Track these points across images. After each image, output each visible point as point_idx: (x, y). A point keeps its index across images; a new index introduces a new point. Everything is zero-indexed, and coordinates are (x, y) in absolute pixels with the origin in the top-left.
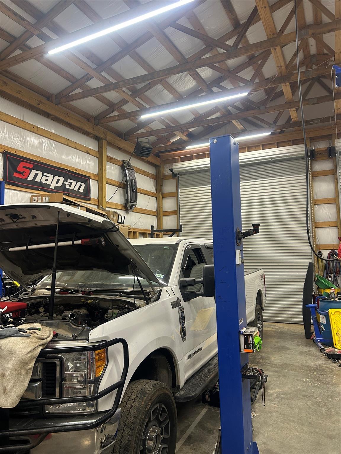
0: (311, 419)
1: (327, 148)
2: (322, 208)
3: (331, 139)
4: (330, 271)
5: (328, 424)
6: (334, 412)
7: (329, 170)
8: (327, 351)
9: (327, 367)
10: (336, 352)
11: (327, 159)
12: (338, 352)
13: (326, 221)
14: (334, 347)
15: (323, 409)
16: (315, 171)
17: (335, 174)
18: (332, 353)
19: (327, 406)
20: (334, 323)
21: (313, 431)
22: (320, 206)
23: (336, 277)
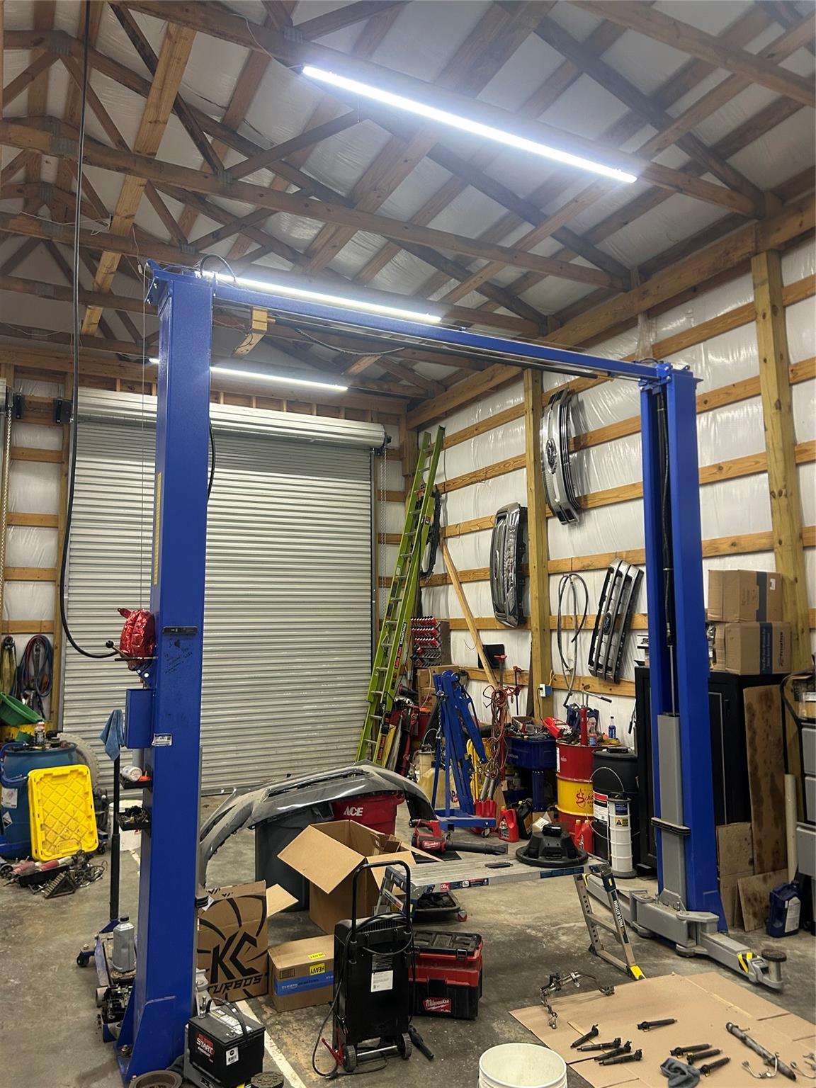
0: (4, 1028)
1: (54, 400)
2: (26, 536)
3: (62, 383)
4: (27, 684)
5: (44, 1026)
6: (53, 996)
7: (52, 451)
8: (15, 871)
9: (23, 907)
10: (38, 867)
11: (50, 426)
12: (43, 868)
13: (30, 565)
14: (31, 859)
15: (28, 998)
16: (18, 446)
17: (63, 462)
18: (28, 872)
19: (34, 989)
20: (39, 801)
21: (13, 1052)
22: (21, 530)
23: (40, 696)
